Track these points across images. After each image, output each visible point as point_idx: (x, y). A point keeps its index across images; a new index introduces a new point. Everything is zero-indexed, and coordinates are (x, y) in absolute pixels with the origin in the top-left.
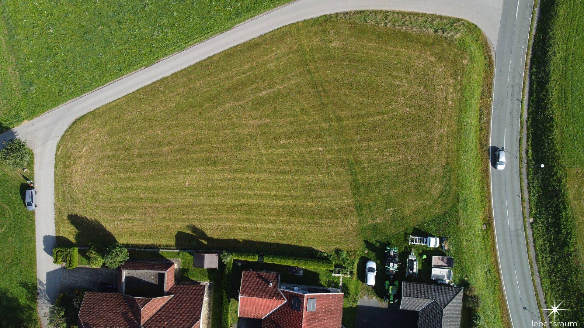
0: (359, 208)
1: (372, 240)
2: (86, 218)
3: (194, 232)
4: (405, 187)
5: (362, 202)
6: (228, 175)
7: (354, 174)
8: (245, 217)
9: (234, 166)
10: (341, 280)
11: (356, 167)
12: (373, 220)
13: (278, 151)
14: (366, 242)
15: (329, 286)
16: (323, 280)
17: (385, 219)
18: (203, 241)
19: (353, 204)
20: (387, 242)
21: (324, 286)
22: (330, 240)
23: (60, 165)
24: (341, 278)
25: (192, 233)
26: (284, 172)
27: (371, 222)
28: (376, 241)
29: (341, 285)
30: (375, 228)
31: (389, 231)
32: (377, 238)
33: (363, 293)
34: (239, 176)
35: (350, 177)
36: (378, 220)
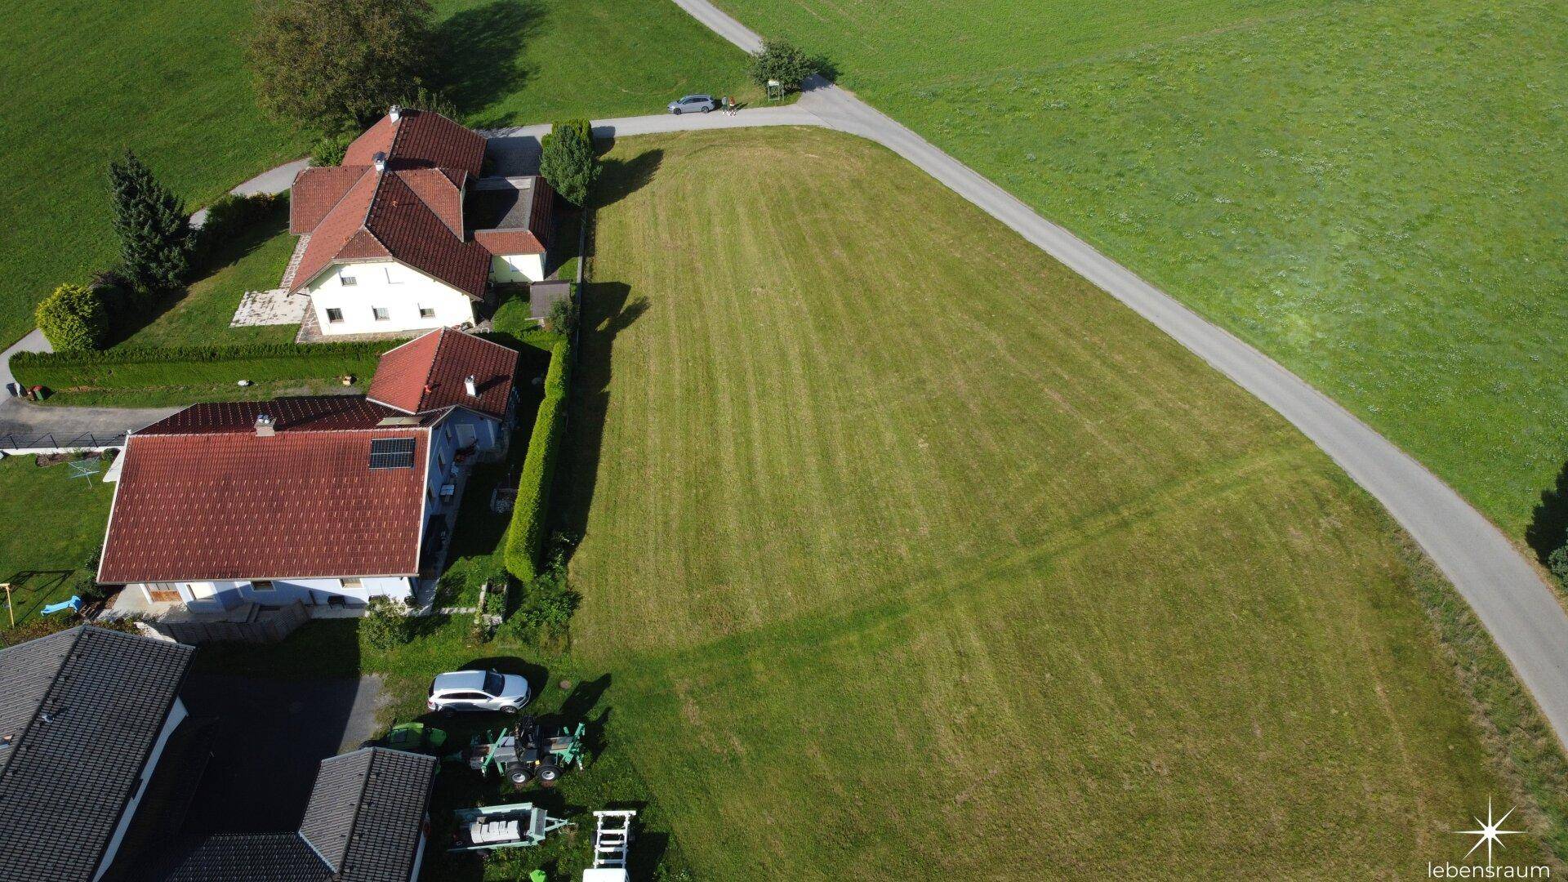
0: (736, 645)
1: (608, 697)
2: (656, 169)
3: (629, 309)
4: (838, 789)
5: (758, 652)
6: (794, 352)
7: (858, 620)
8: (677, 392)
9: (824, 360)
10: (463, 610)
11: (883, 626)
12: (691, 692)
13: (889, 437)
14: (606, 681)
15: (445, 583)
16: (465, 566)
17: (697, 730)
18: (606, 323)
19: (745, 628)
20: (605, 745)
21: (447, 566)
22: (611, 578)
23: (770, 132)
24: (472, 610)
25: (625, 306)
26: (827, 455)
27: (681, 687)
28: (609, 709)
29: (446, 610)
30: (657, 700)
31: (649, 746)
32: (618, 710)
33: (403, 689)
34: (797, 369)
35: (845, 612)
36: (690, 712)
